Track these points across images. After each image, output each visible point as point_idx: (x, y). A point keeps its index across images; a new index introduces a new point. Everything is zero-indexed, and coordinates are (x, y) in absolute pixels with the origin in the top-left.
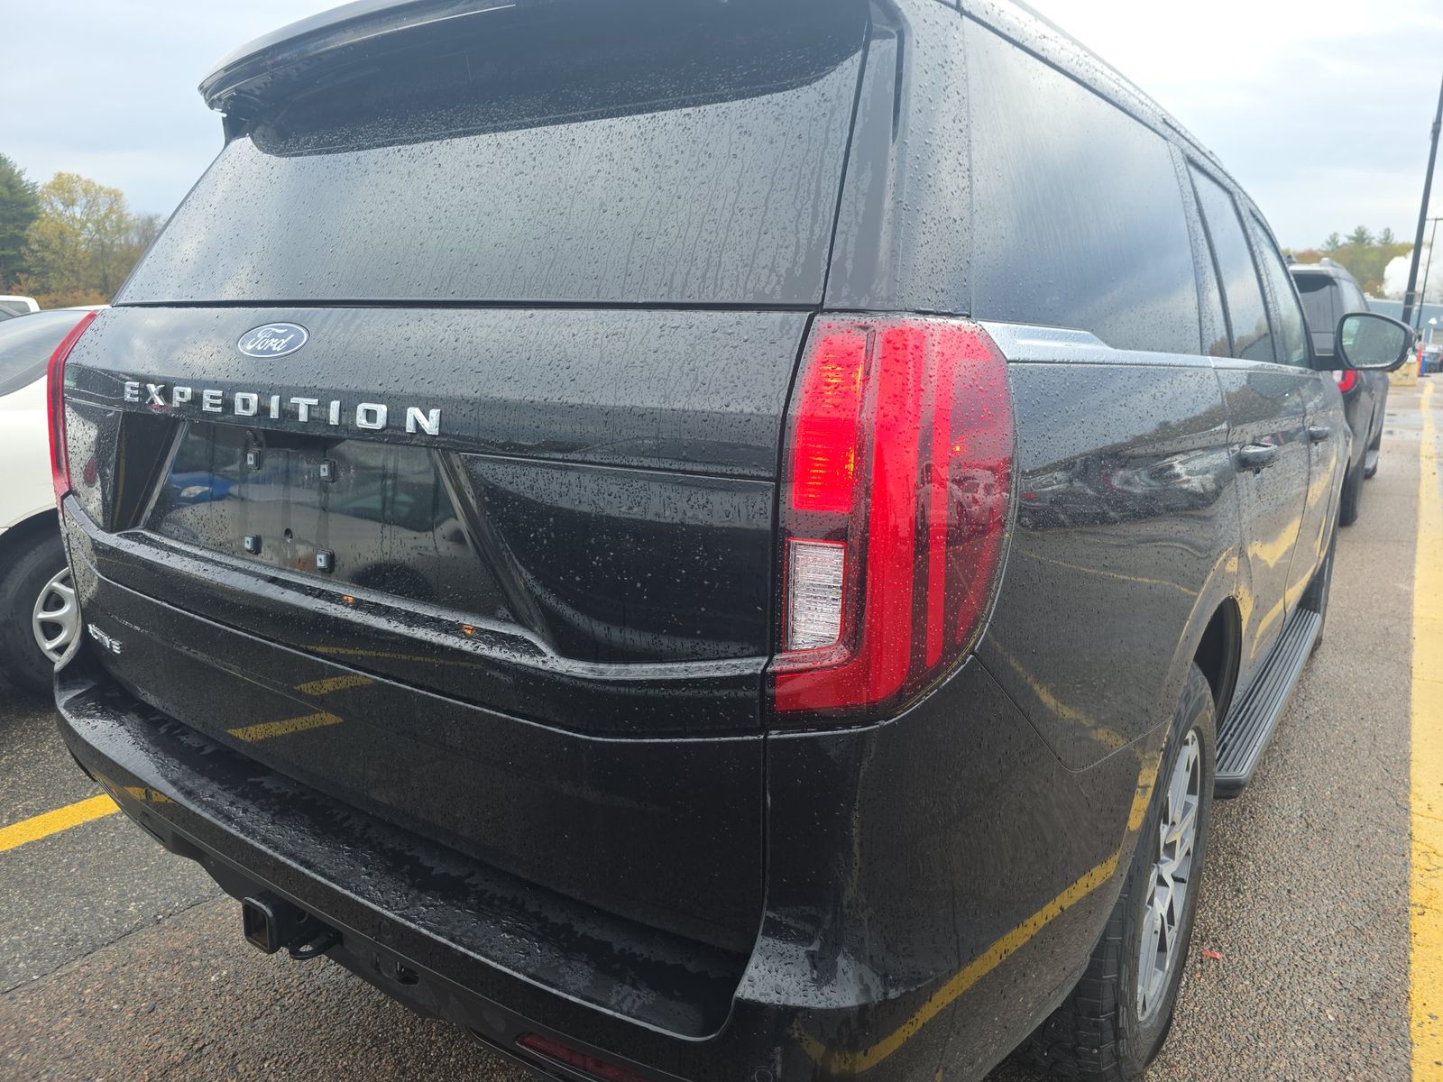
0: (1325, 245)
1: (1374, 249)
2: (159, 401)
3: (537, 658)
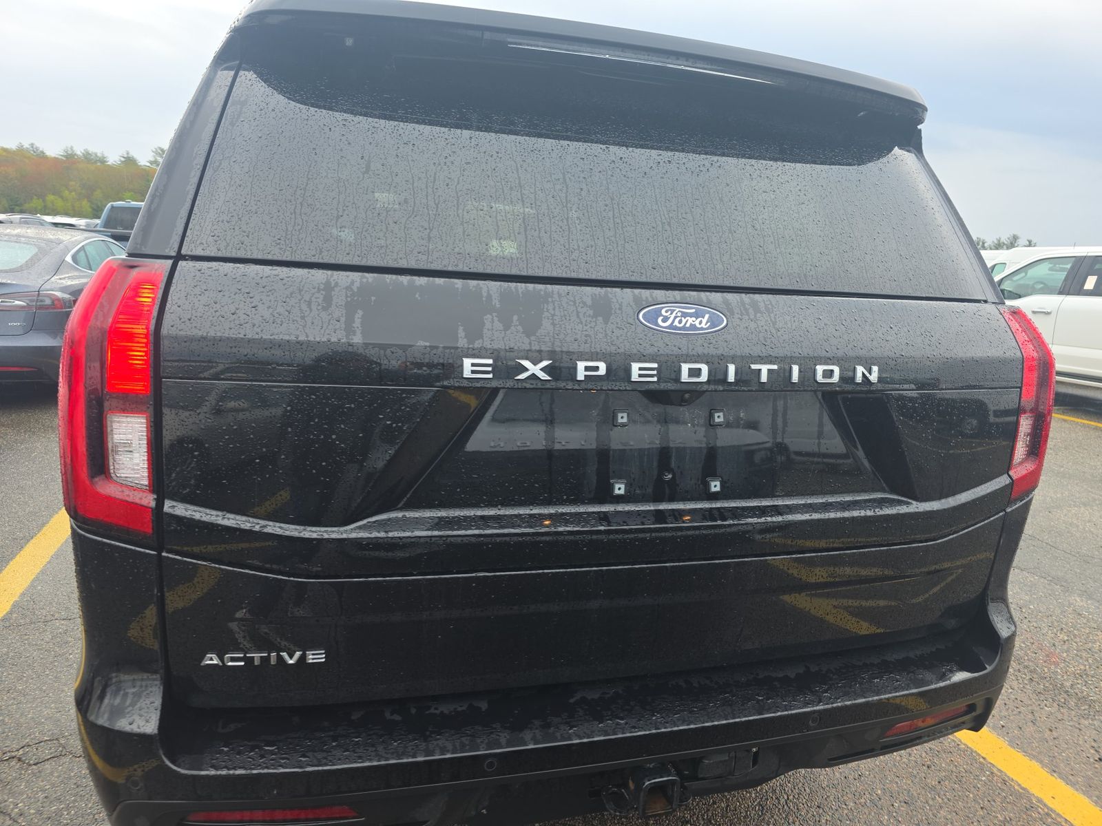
2: (543, 376)
3: (911, 506)
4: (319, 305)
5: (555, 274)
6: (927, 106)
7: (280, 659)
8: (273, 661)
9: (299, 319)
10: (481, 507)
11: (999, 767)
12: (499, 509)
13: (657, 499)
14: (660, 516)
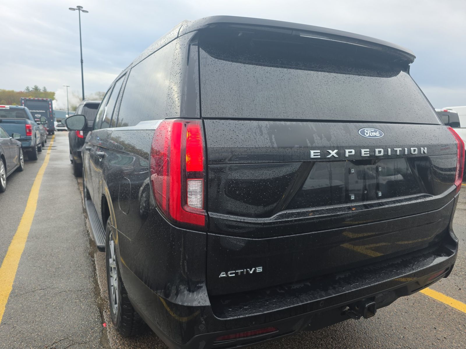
0: (26, 90)
1: (42, 93)
2: (336, 156)
3: (433, 197)
4: (259, 134)
5: (328, 119)
6: (416, 56)
7: (247, 271)
8: (245, 273)
9: (254, 139)
10: (310, 207)
11: (430, 296)
12: (316, 208)
13: (363, 200)
14: (366, 206)
